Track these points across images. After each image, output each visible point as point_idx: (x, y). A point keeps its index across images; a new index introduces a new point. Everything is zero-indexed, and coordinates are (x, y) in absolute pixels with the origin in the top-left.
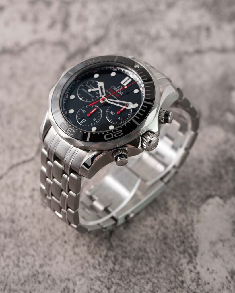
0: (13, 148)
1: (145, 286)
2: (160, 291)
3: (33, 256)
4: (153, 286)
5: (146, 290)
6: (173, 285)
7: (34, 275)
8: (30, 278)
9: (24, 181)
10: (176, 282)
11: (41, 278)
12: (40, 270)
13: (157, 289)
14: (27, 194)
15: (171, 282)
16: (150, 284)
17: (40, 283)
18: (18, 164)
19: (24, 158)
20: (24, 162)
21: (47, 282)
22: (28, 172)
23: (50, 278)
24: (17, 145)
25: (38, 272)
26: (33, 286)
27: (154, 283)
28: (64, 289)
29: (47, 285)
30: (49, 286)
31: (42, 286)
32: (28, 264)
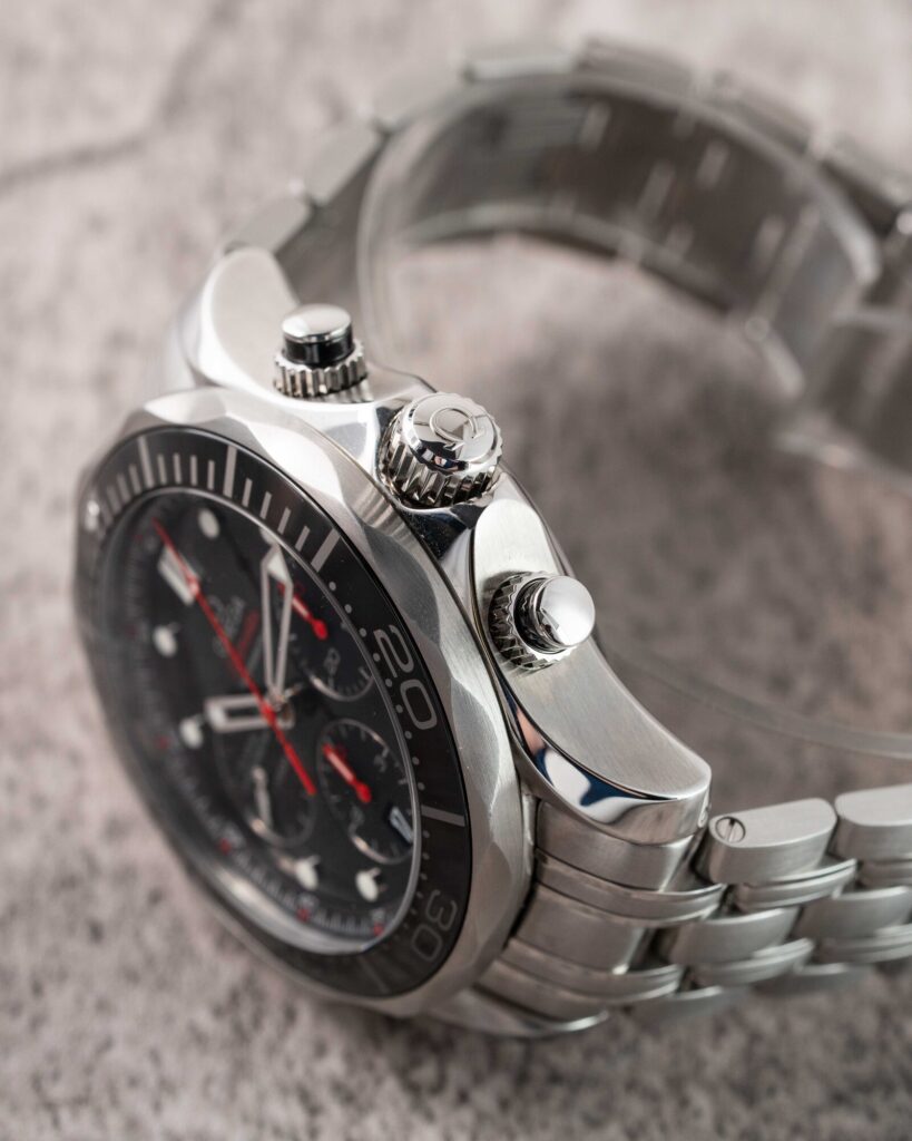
0: (24, 60)
1: (705, 1050)
2: (790, 1091)
3: (75, 759)
4: (748, 1055)
5: (711, 1072)
6: (865, 1068)
7: (67, 882)
8: (42, 895)
9: (68, 279)
10: (883, 1047)
11: (106, 903)
12: (106, 856)
13: (770, 1076)
14: (78, 359)
15: (856, 1047)
16: (735, 1041)
17: (96, 933)
18: (45, 168)
19: (81, 130)
20: (85, 158)
21: (137, 935)
22: (97, 224)
23: (162, 913)
24: (54, 45)
25: (93, 866)
26: (54, 951)
27: (755, 1037)
28: (234, 997)
29: (135, 958)
30: (150, 961)
31: (105, 959)
32: (39, 802)
